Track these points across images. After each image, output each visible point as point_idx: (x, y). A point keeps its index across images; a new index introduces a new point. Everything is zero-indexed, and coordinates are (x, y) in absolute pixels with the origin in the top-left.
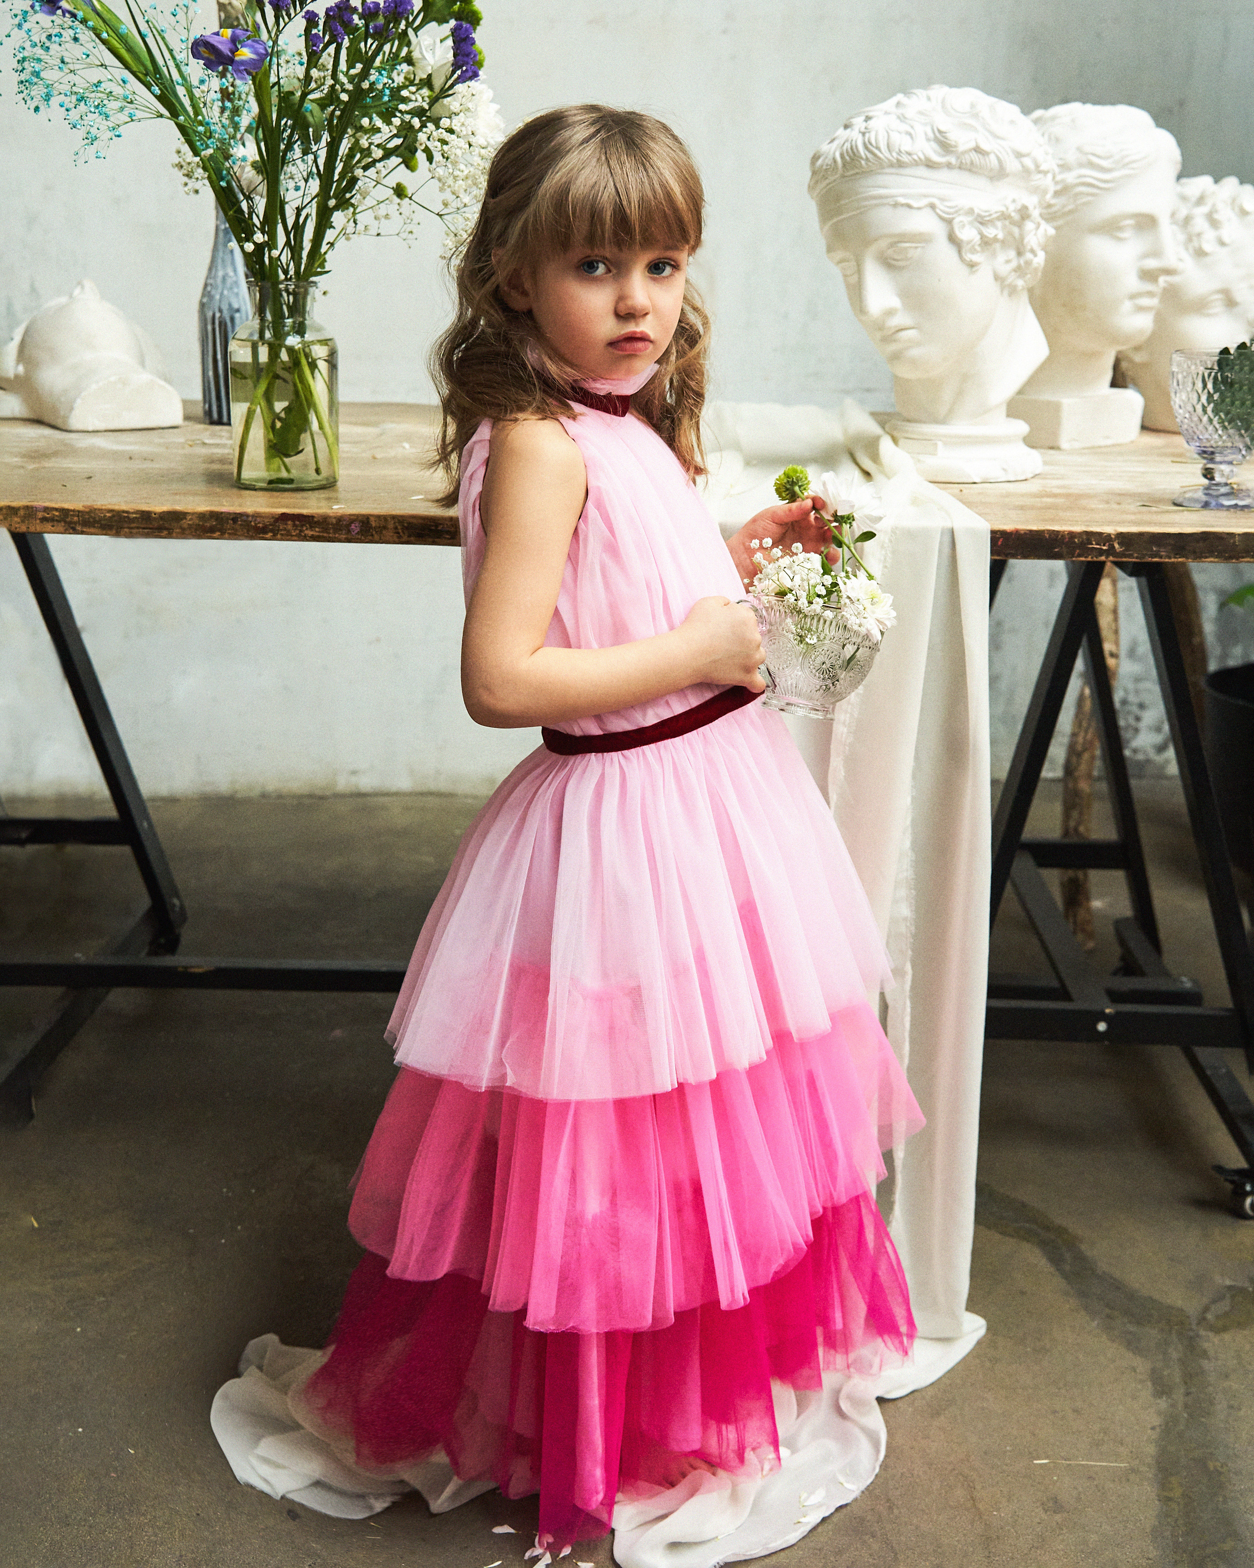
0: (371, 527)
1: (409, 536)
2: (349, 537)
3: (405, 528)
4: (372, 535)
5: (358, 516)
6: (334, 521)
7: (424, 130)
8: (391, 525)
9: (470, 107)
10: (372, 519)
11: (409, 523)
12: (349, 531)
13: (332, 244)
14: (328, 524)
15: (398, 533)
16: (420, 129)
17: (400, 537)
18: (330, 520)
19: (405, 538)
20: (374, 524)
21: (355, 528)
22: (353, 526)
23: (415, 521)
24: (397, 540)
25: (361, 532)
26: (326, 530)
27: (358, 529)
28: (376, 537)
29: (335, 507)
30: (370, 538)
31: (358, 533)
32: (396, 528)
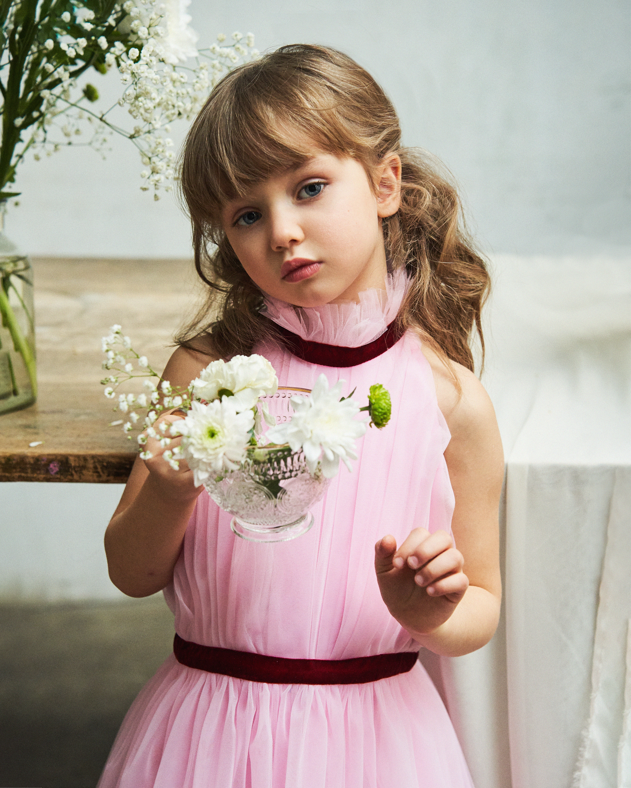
0: (70, 467)
1: (108, 476)
2: (48, 476)
3: (103, 467)
4: (72, 475)
5: (56, 455)
6: (32, 461)
7: (112, 50)
8: (90, 465)
9: (160, 32)
10: (71, 458)
11: (108, 463)
12: (47, 471)
13: (21, 157)
14: (26, 464)
15: (98, 472)
16: (108, 50)
17: (99, 476)
18: (27, 460)
19: (104, 477)
20: (73, 464)
21: (54, 468)
22: (52, 466)
23: (113, 460)
24: (96, 479)
25: (60, 472)
26: (23, 470)
27: (57, 469)
28: (76, 477)
29: (33, 444)
30: (70, 477)
31: (57, 473)
32: (95, 468)
